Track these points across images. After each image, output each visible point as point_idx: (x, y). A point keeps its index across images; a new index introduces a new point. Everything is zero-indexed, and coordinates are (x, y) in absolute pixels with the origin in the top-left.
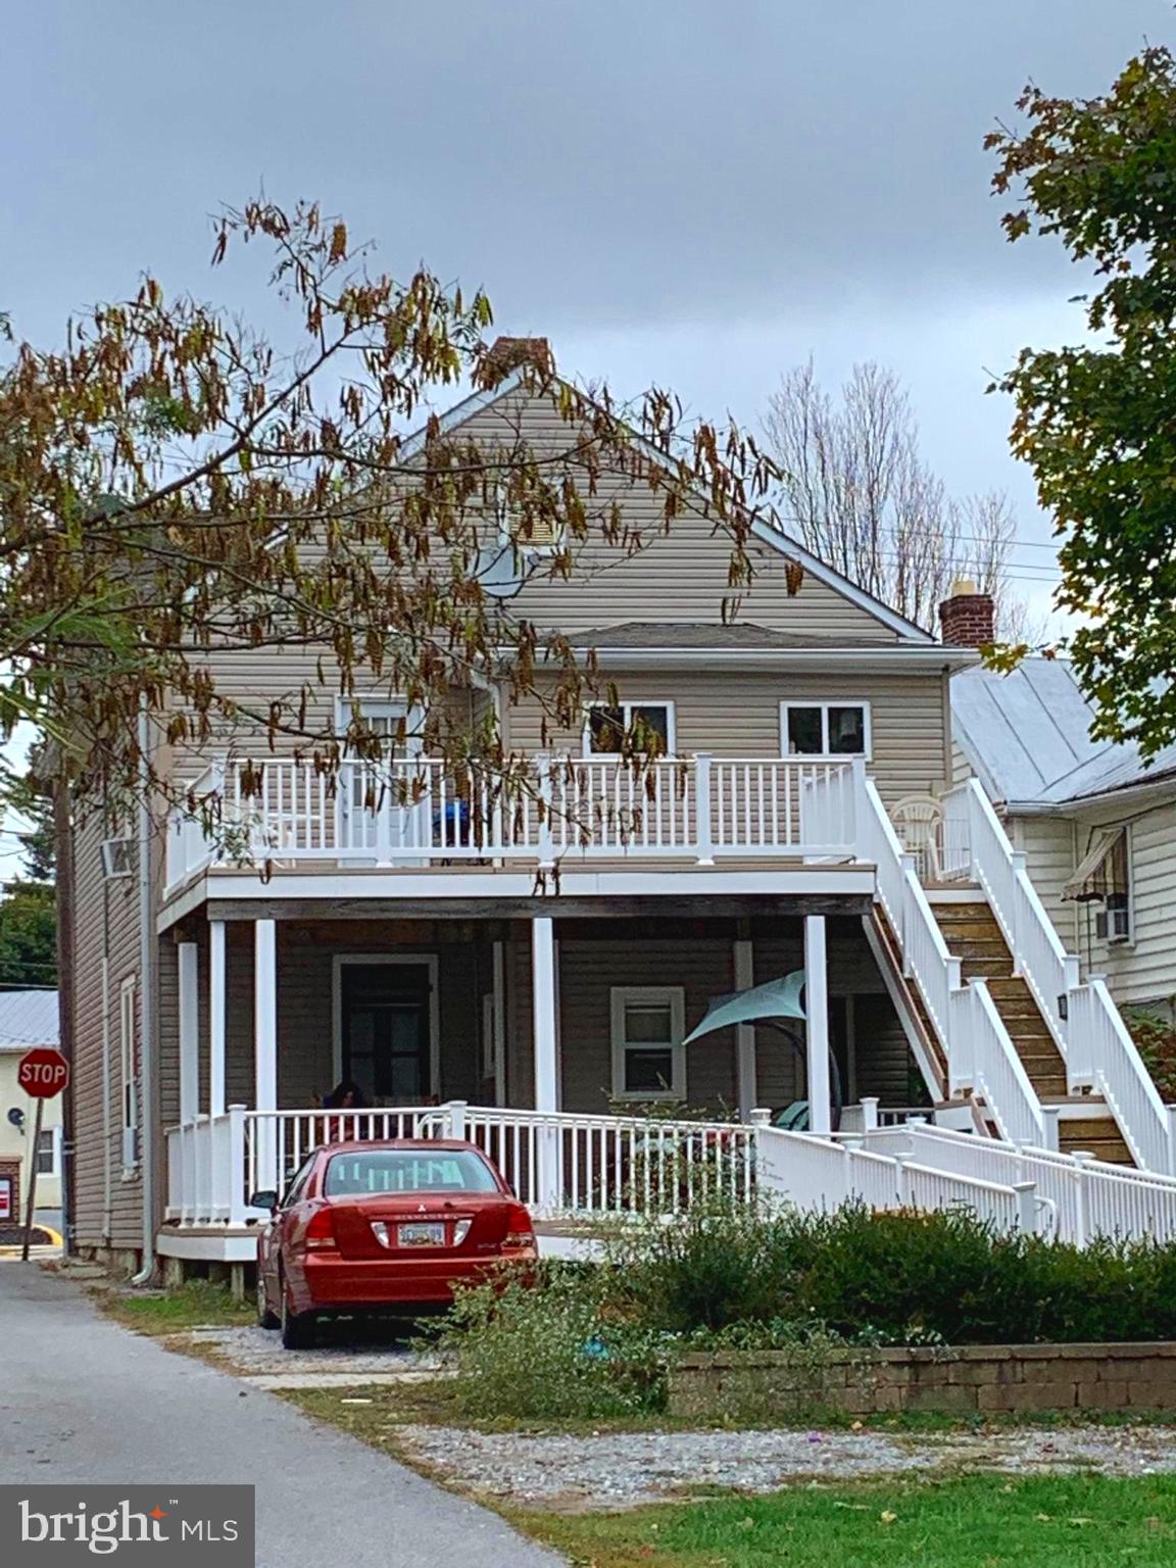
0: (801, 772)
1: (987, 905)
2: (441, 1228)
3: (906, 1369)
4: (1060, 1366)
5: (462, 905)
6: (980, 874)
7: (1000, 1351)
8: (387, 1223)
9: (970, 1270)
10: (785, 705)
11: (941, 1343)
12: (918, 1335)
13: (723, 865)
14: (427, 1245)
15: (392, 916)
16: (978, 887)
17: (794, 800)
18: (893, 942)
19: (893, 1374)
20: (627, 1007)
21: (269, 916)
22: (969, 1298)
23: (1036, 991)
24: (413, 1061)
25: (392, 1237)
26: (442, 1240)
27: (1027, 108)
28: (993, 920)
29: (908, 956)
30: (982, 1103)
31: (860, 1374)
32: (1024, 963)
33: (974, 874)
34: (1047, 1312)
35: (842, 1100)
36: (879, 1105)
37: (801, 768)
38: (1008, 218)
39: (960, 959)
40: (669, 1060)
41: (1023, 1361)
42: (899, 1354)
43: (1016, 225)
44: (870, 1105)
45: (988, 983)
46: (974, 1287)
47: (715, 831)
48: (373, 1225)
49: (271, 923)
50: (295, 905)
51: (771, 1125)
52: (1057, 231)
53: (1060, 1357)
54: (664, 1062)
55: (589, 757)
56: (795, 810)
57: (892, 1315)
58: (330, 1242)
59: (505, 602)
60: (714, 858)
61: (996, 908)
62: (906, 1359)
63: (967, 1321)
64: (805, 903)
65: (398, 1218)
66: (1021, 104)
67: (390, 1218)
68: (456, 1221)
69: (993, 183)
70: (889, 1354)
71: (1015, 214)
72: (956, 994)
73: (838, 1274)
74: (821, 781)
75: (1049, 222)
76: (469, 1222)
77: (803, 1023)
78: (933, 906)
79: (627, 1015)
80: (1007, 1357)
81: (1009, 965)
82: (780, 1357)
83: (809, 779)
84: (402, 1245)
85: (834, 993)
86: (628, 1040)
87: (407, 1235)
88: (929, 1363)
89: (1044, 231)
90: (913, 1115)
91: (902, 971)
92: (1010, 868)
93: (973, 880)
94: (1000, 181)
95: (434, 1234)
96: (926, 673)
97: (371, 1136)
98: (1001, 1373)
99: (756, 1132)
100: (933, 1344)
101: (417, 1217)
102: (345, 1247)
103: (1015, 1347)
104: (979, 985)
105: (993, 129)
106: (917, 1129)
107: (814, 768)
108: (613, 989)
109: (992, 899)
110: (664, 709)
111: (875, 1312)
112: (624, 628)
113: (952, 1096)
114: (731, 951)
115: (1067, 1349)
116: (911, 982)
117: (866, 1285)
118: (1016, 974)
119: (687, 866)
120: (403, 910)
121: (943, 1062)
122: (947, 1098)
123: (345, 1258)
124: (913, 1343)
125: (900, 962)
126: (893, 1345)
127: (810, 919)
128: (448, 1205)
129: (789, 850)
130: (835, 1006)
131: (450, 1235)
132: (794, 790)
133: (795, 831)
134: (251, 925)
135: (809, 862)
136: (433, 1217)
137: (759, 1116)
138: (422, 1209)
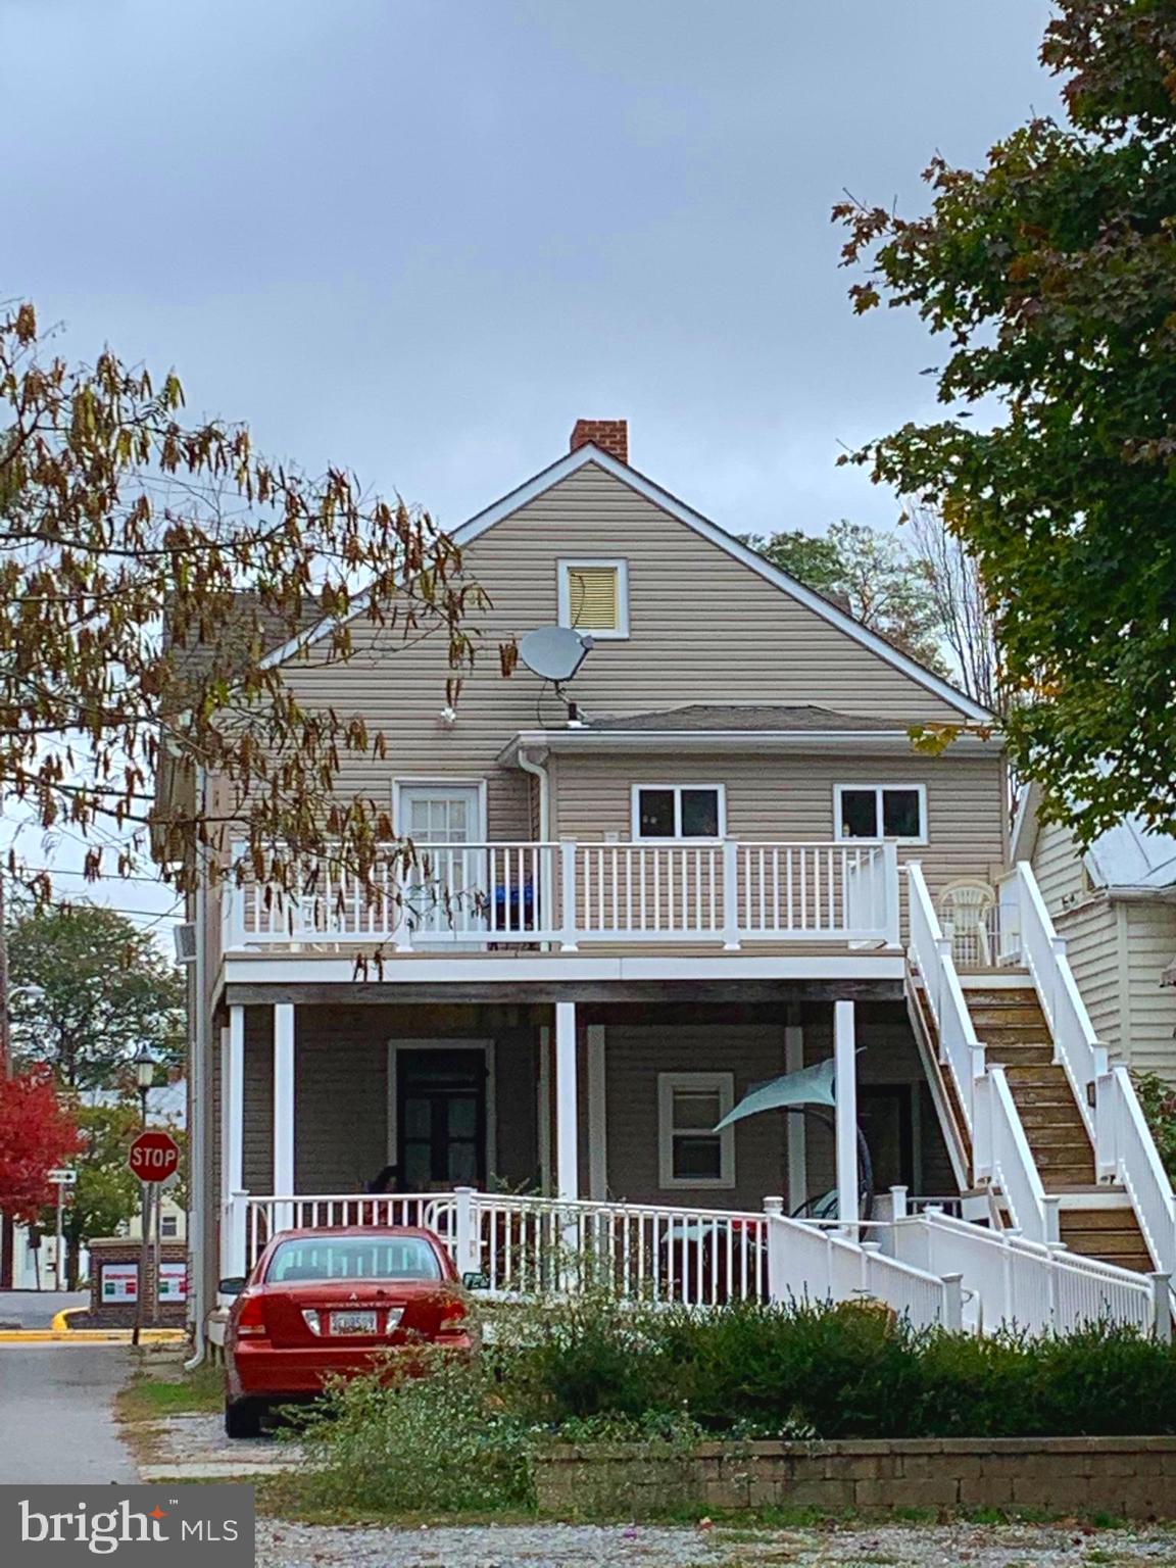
0: (844, 856)
1: (1033, 990)
2: (374, 1315)
3: (782, 1463)
4: (942, 1462)
5: (483, 990)
6: (1028, 960)
7: (880, 1445)
8: (318, 1310)
9: (850, 1362)
10: (838, 789)
11: (816, 1436)
12: (790, 1430)
13: (750, 950)
14: (359, 1334)
15: (412, 1000)
16: (1026, 972)
17: (838, 884)
18: (932, 1028)
19: (767, 1468)
20: (675, 1093)
21: (288, 1000)
22: (847, 1391)
23: (1073, 1079)
24: (471, 1147)
25: (324, 1325)
26: (375, 1327)
27: (934, 179)
28: (1038, 1006)
29: (943, 1040)
30: (998, 1192)
31: (731, 1469)
32: (1063, 1050)
33: (1023, 960)
34: (931, 1407)
35: (873, 1188)
36: (909, 1194)
37: (844, 852)
38: (856, 290)
39: (985, 1045)
40: (718, 1148)
41: (903, 1455)
42: (773, 1448)
43: (865, 298)
44: (899, 1194)
45: (1006, 1069)
46: (854, 1382)
47: (741, 915)
48: (304, 1312)
49: (290, 1008)
50: (315, 989)
51: (783, 1213)
52: (908, 303)
53: (941, 1453)
54: (712, 1148)
55: (638, 841)
56: (838, 894)
57: (770, 1408)
58: (261, 1330)
59: (561, 685)
60: (741, 942)
61: (1041, 993)
62: (782, 1452)
63: (846, 1415)
64: (832, 987)
65: (329, 1305)
66: (928, 175)
67: (320, 1305)
68: (388, 1310)
69: (844, 254)
70: (762, 1448)
71: (863, 285)
72: (979, 1080)
73: (717, 1365)
74: (865, 863)
75: (898, 293)
76: (402, 1310)
77: (832, 1110)
78: (965, 991)
79: (675, 1102)
80: (886, 1451)
81: (1050, 1052)
82: (641, 1449)
83: (852, 863)
84: (333, 1333)
85: (864, 1082)
86: (676, 1126)
87: (340, 1322)
88: (803, 1457)
89: (894, 303)
90: (932, 1204)
91: (938, 1058)
92: (1051, 952)
93: (1023, 965)
94: (850, 252)
95: (367, 1322)
96: (983, 755)
97: (330, 1223)
98: (879, 1469)
99: (767, 1221)
100: (804, 1438)
101: (348, 1305)
102: (274, 1336)
103: (894, 1441)
104: (998, 1073)
105: (842, 200)
106: (933, 1219)
107: (858, 852)
108: (662, 1075)
109: (1039, 986)
110: (715, 792)
111: (753, 1405)
112: (683, 712)
113: (976, 1185)
114: (782, 1037)
115: (948, 1444)
116: (945, 1068)
117: (746, 1378)
118: (1056, 1062)
119: (715, 951)
120: (424, 995)
121: (969, 1149)
122: (971, 1187)
123: (275, 1346)
124: (788, 1436)
125: (937, 1049)
126: (765, 1438)
127: (839, 1004)
128: (380, 1293)
129: (832, 934)
130: (863, 1092)
131: (382, 1323)
132: (838, 873)
133: (838, 915)
134: (270, 1010)
135: (853, 946)
136: (365, 1305)
137: (772, 1204)
138: (354, 1296)
